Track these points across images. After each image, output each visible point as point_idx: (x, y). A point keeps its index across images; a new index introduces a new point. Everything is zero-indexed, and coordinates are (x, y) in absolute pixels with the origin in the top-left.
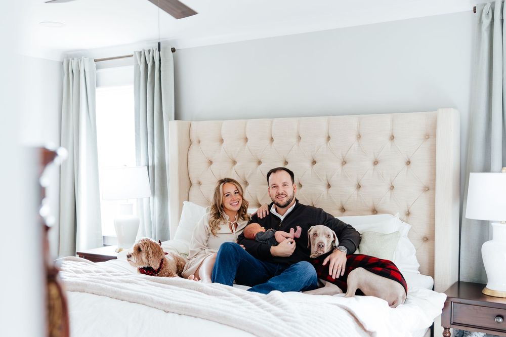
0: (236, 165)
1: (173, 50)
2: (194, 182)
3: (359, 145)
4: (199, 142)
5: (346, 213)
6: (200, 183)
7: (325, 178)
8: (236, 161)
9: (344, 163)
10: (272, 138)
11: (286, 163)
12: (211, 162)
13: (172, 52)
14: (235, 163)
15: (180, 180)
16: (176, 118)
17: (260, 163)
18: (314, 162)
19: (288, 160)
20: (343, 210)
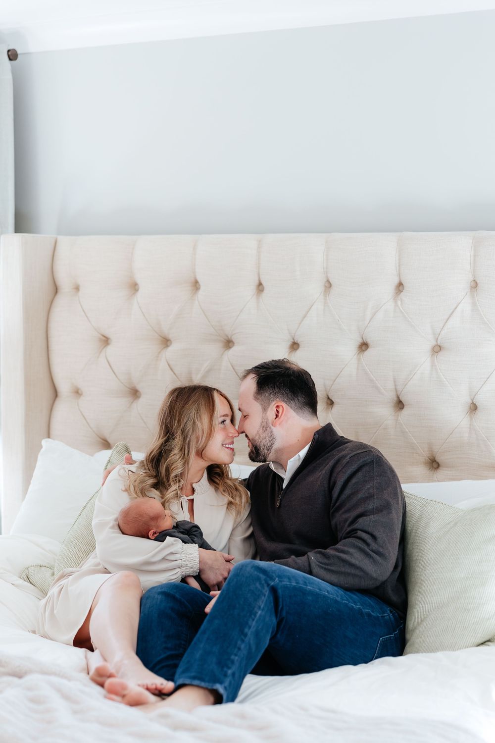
0: (170, 349)
1: (12, 55)
2: (64, 388)
3: (474, 304)
4: (77, 288)
5: (441, 473)
6: (77, 393)
7: (390, 385)
8: (170, 337)
9: (437, 349)
10: (260, 284)
11: (295, 346)
12: (106, 341)
13: (10, 59)
14: (166, 342)
15: (28, 382)
16: (18, 228)
17: (229, 343)
18: (364, 346)
19: (298, 340)
20: (435, 466)
